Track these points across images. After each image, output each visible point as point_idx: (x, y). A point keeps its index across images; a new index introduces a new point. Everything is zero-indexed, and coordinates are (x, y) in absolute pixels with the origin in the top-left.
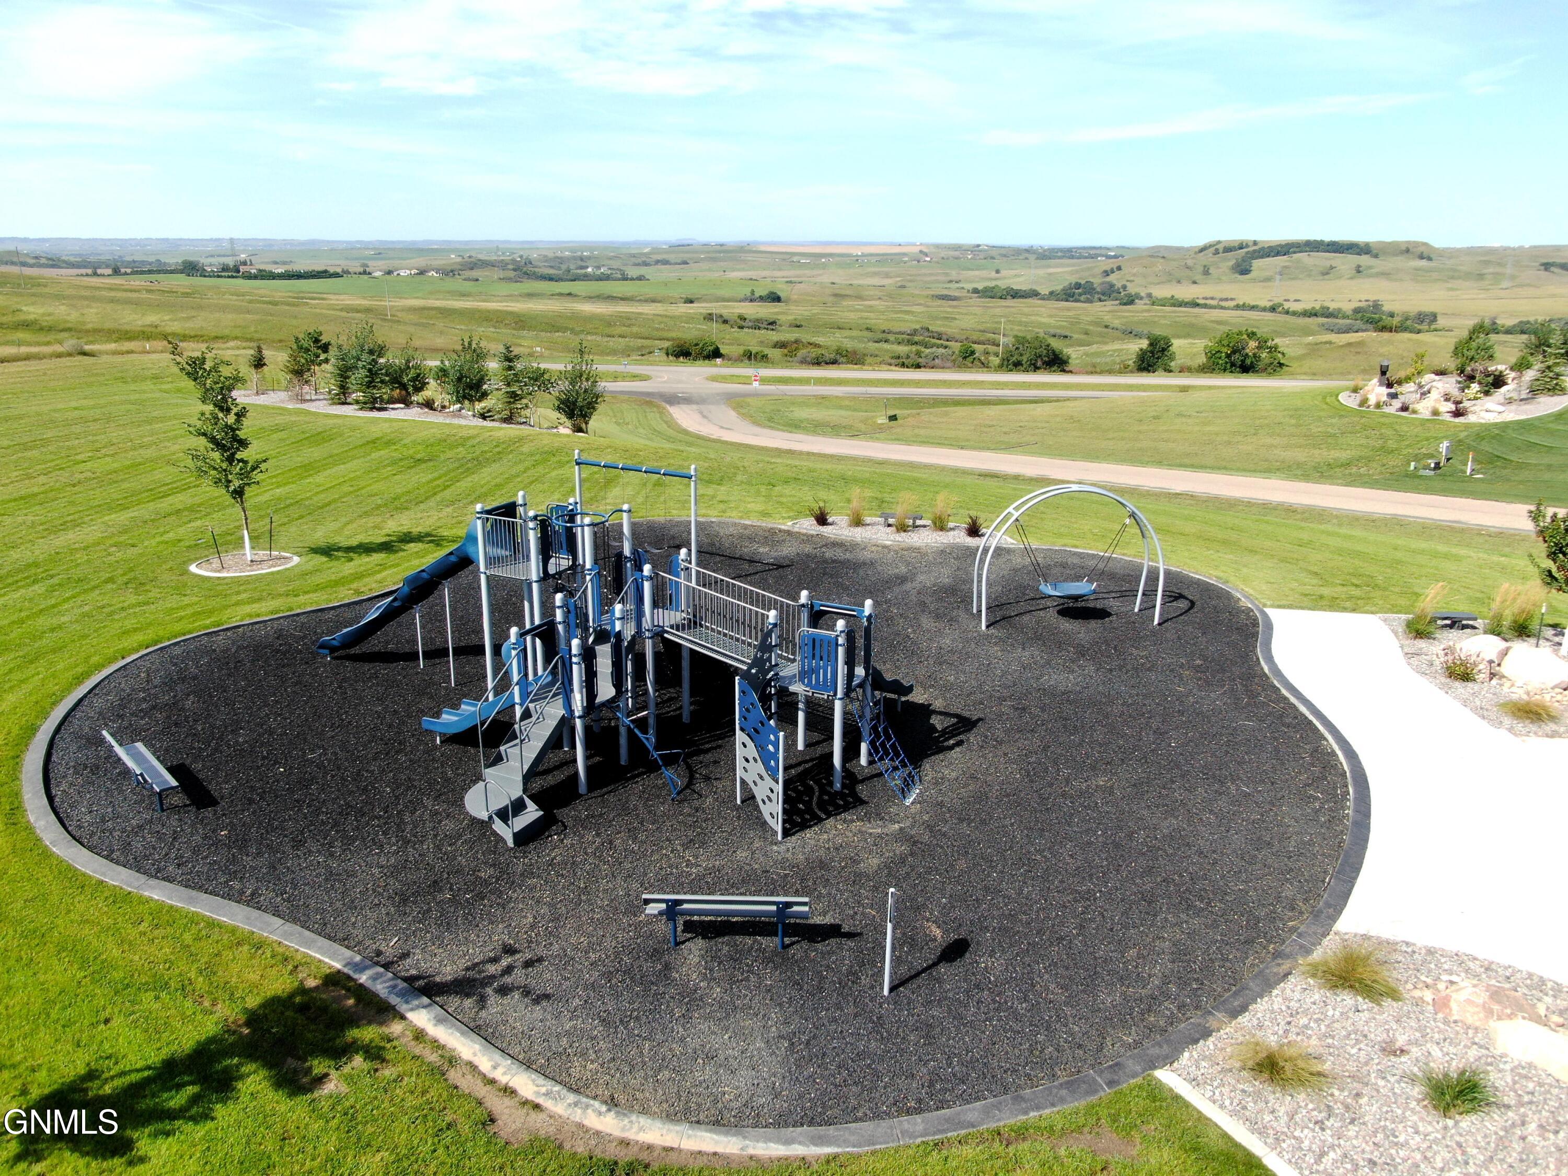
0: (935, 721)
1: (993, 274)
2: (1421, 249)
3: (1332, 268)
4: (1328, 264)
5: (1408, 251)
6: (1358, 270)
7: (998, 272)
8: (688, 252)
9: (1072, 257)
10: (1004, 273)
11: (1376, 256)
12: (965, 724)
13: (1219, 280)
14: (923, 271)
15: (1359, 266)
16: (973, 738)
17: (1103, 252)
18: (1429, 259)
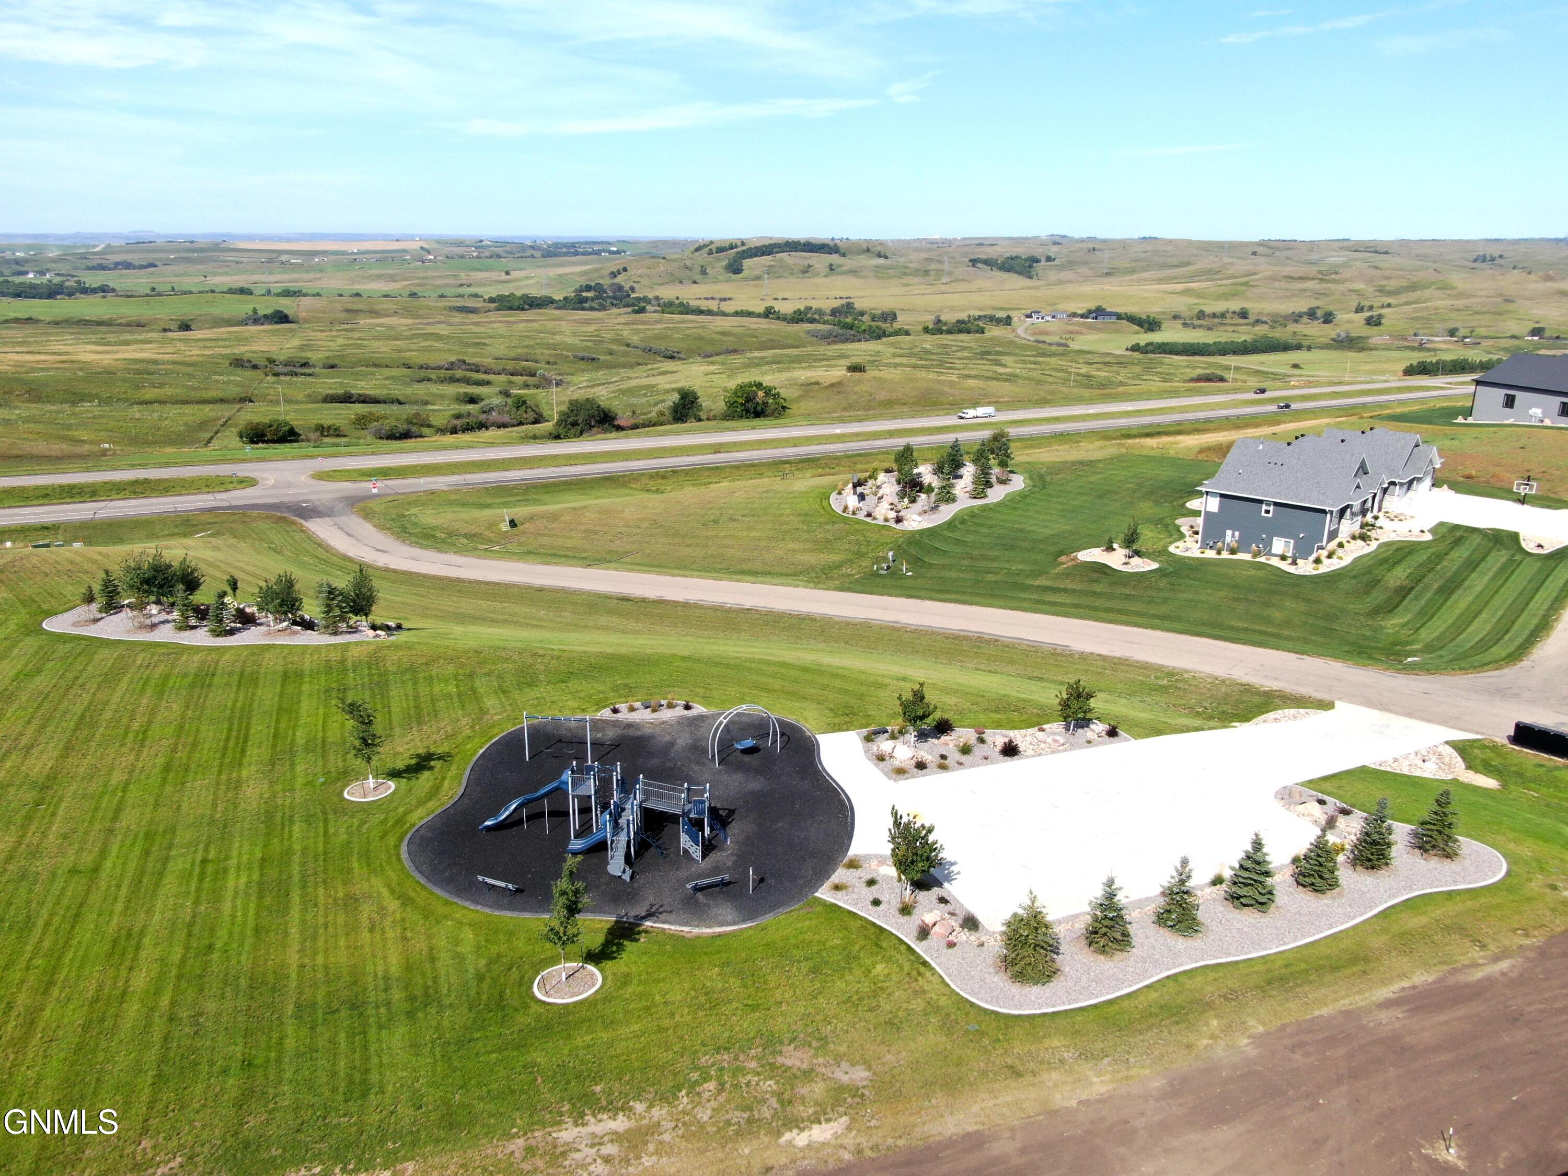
0: (721, 812)
1: (503, 277)
2: (879, 248)
3: (809, 266)
4: (806, 263)
5: (868, 250)
6: (831, 268)
7: (507, 273)
8: (152, 251)
9: (576, 254)
10: (514, 274)
11: (844, 255)
12: (731, 812)
13: (716, 281)
14: (430, 274)
15: (831, 265)
16: (736, 816)
17: (606, 247)
18: (886, 257)
